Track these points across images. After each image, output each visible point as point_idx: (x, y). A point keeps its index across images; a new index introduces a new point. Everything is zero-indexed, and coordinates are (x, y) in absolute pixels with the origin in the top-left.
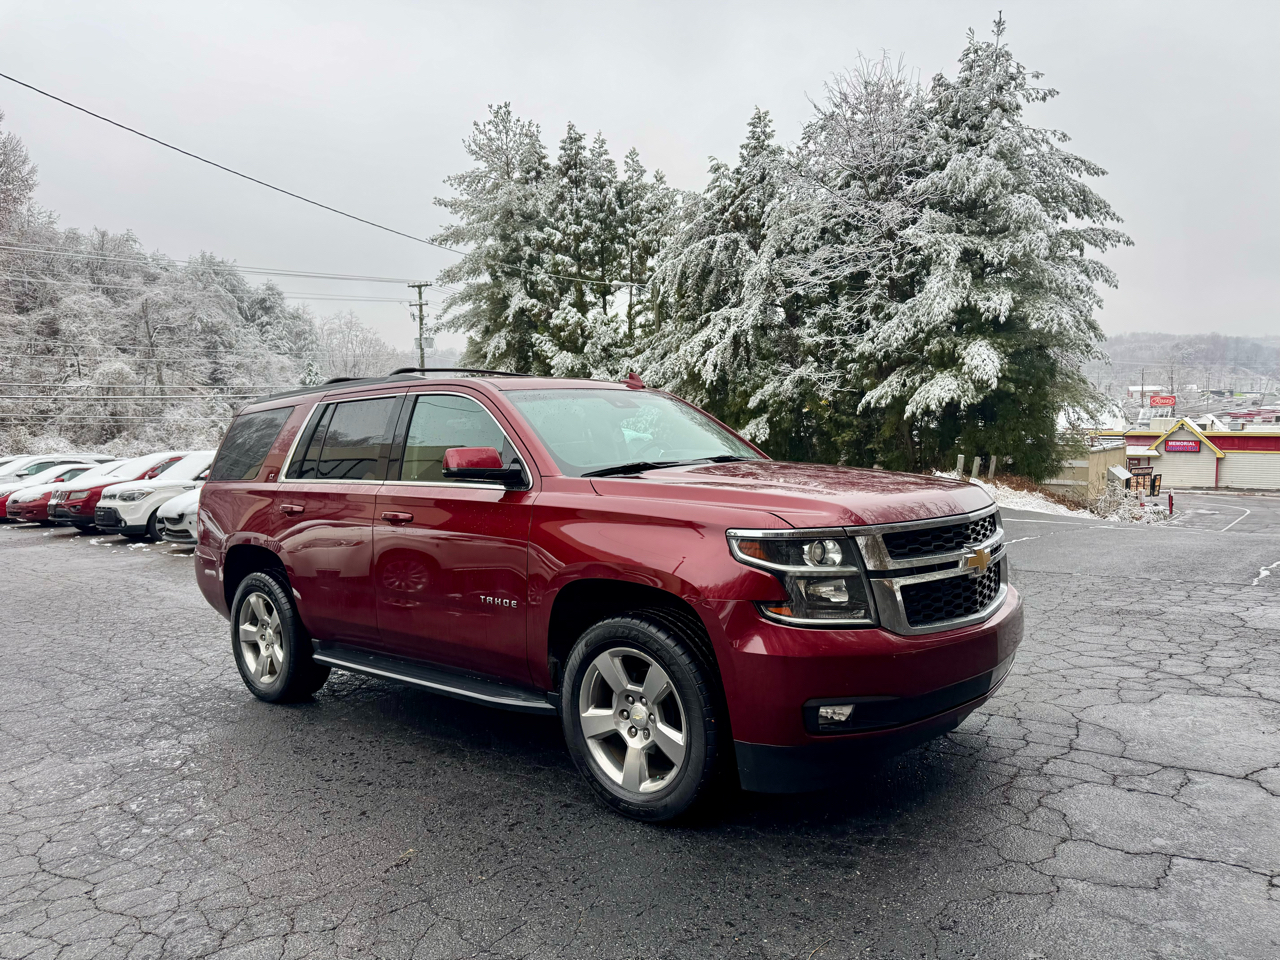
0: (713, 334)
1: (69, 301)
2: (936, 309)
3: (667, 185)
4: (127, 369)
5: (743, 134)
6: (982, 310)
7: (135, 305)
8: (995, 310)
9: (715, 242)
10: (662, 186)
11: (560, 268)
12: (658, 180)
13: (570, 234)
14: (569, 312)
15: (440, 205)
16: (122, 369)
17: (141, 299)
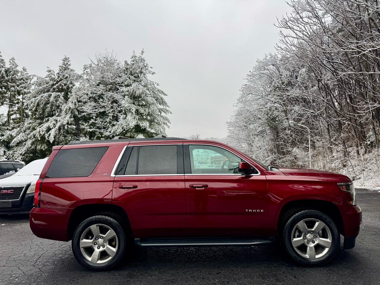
0: (51, 125)
2: (131, 125)
3: (27, 72)
5: (61, 63)
6: (141, 126)
8: (145, 126)
9: (51, 95)
10: (26, 72)
12: (24, 70)
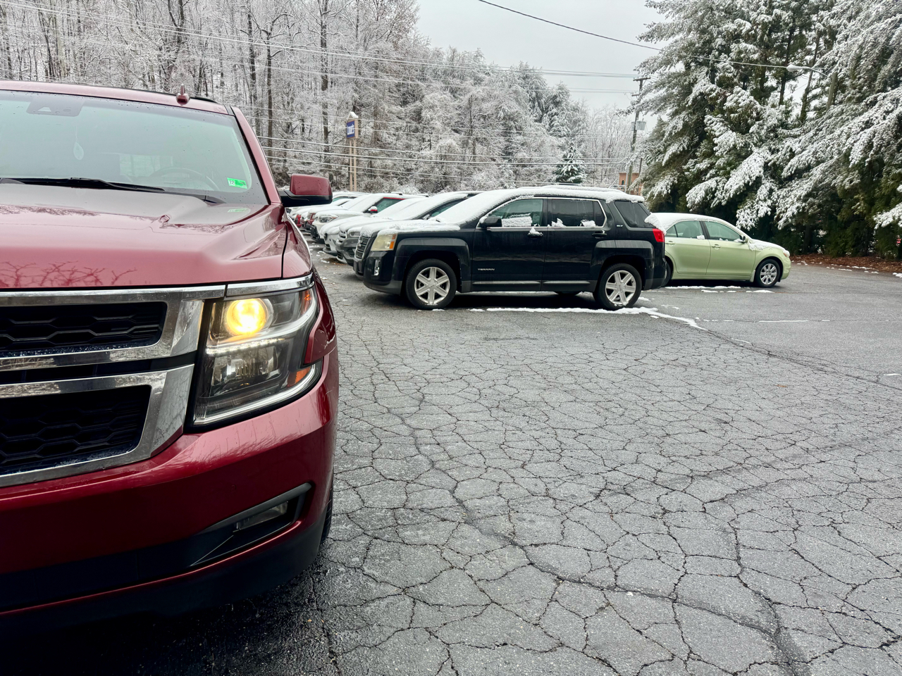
1: (429, 98)
4: (454, 144)
7: (464, 100)
11: (742, 56)
13: (759, 24)
14: (742, 95)
15: (651, 6)
16: (452, 144)
17: (468, 96)
